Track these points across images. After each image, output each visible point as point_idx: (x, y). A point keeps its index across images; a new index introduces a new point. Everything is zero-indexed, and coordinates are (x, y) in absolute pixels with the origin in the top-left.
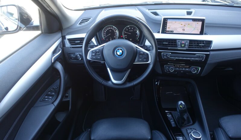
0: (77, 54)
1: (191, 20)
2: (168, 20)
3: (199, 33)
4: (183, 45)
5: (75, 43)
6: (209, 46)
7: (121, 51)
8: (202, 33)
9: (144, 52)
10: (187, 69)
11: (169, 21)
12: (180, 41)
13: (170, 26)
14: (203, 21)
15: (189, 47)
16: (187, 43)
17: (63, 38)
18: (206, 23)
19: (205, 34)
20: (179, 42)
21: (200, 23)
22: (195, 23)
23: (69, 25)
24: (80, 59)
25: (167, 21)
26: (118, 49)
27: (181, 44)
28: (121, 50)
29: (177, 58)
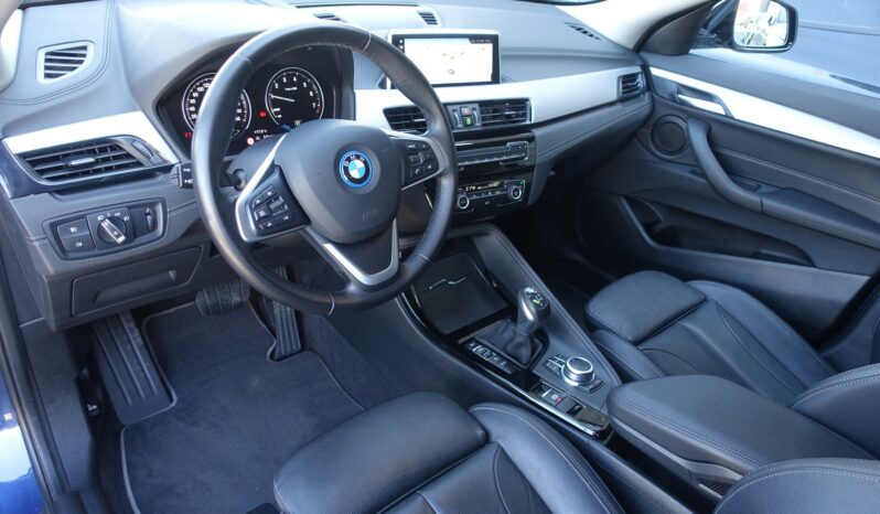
0: (99, 218)
1: (467, 41)
2: (406, 40)
3: (489, 79)
4: (469, 121)
5: (67, 167)
6: (524, 115)
10: (498, 193)
11: (408, 45)
12: (457, 107)
14: (494, 40)
15: (484, 125)
16: (475, 113)
18: (502, 49)
20: (454, 111)
21: (489, 47)
24: (122, 239)
25: (403, 44)
26: (349, 160)
27: (463, 117)
28: (358, 157)
29: (467, 163)
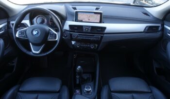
3: (99, 22)
7: (37, 32)
8: (101, 22)
9: (54, 33)
11: (79, 13)
13: (80, 16)
14: (101, 14)
15: (91, 31)
16: (89, 29)
17: (9, 23)
19: (103, 23)
20: (85, 27)
21: (99, 15)
22: (96, 15)
23: (14, 14)
27: (86, 29)
